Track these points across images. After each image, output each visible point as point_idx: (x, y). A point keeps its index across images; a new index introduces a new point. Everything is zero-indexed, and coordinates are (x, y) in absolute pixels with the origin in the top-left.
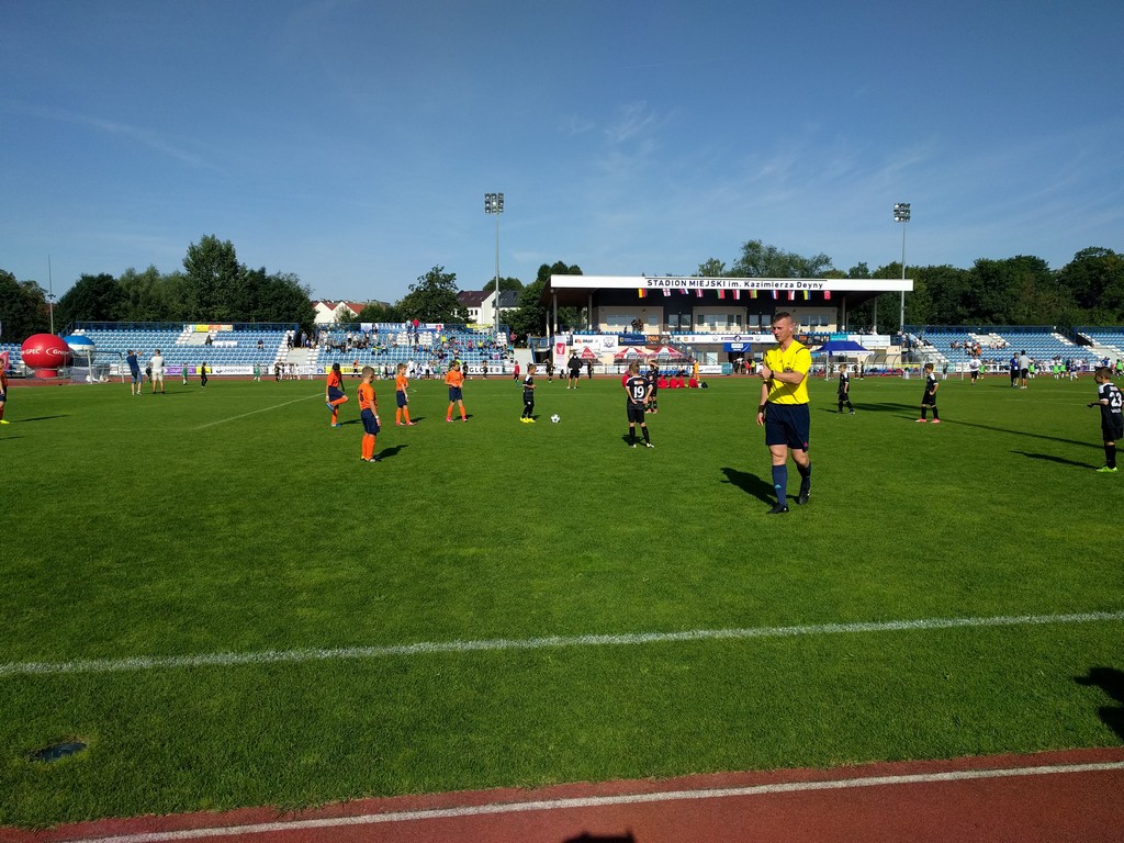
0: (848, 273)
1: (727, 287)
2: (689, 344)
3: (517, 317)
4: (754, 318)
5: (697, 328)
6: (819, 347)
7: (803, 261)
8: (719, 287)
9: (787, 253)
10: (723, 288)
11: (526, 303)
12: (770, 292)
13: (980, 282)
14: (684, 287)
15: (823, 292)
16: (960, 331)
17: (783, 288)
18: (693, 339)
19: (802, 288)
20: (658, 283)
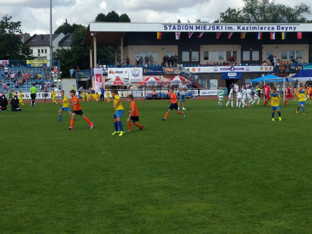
1: (224, 30)
2: (196, 74)
4: (246, 54)
5: (203, 61)
6: (294, 74)
8: (218, 31)
14: (191, 30)
15: (296, 33)
17: (266, 30)
18: (199, 70)
19: (281, 30)
20: (172, 28)
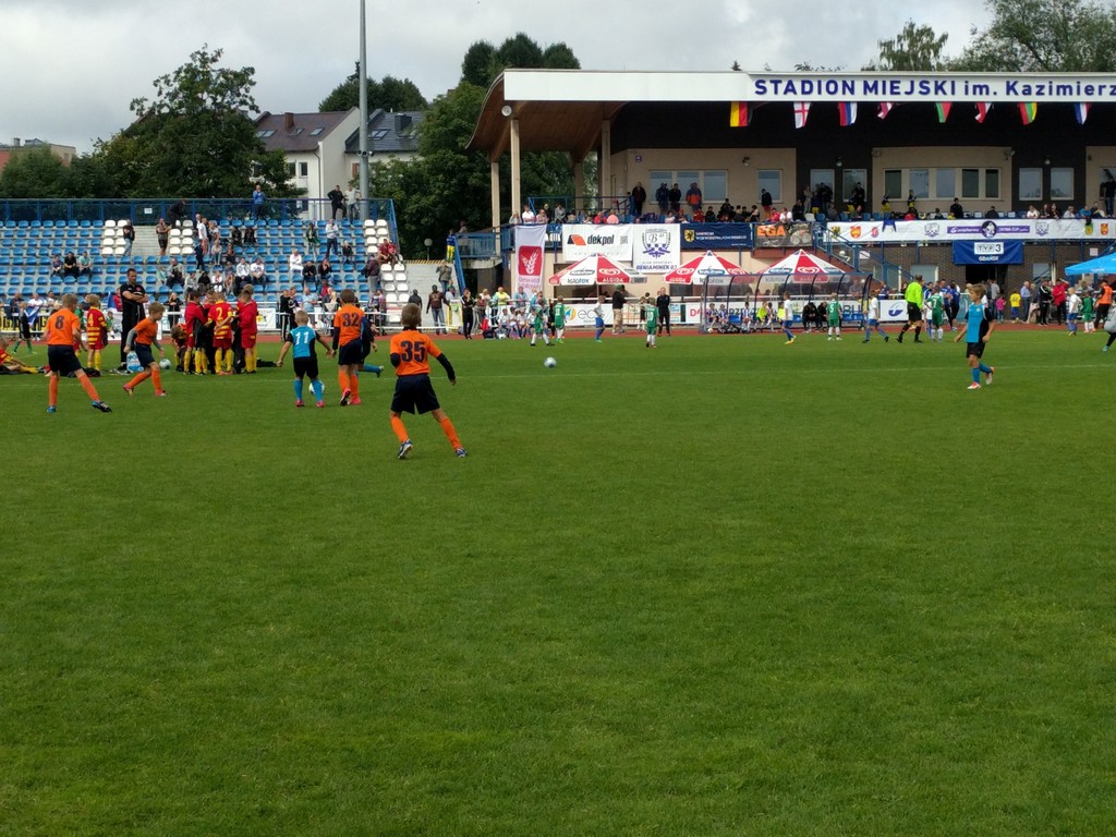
1: (960, 97)
8: (940, 97)
10: (950, 98)
11: (435, 142)
12: (1072, 108)
14: (848, 97)
17: (1105, 98)
18: (875, 232)
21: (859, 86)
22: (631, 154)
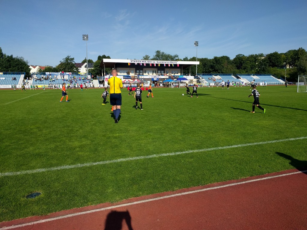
0: (183, 60)
1: (152, 63)
2: (143, 79)
3: (93, 71)
4: (159, 71)
5: (144, 74)
6: (176, 79)
7: (171, 56)
8: (150, 63)
9: (167, 54)
10: (151, 63)
11: (95, 66)
12: (164, 64)
13: (215, 62)
14: (141, 63)
15: (177, 64)
16: (211, 75)
17: (167, 63)
18: (143, 77)
19: (172, 63)
20: (134, 61)
21: (142, 62)
22: (117, 68)
